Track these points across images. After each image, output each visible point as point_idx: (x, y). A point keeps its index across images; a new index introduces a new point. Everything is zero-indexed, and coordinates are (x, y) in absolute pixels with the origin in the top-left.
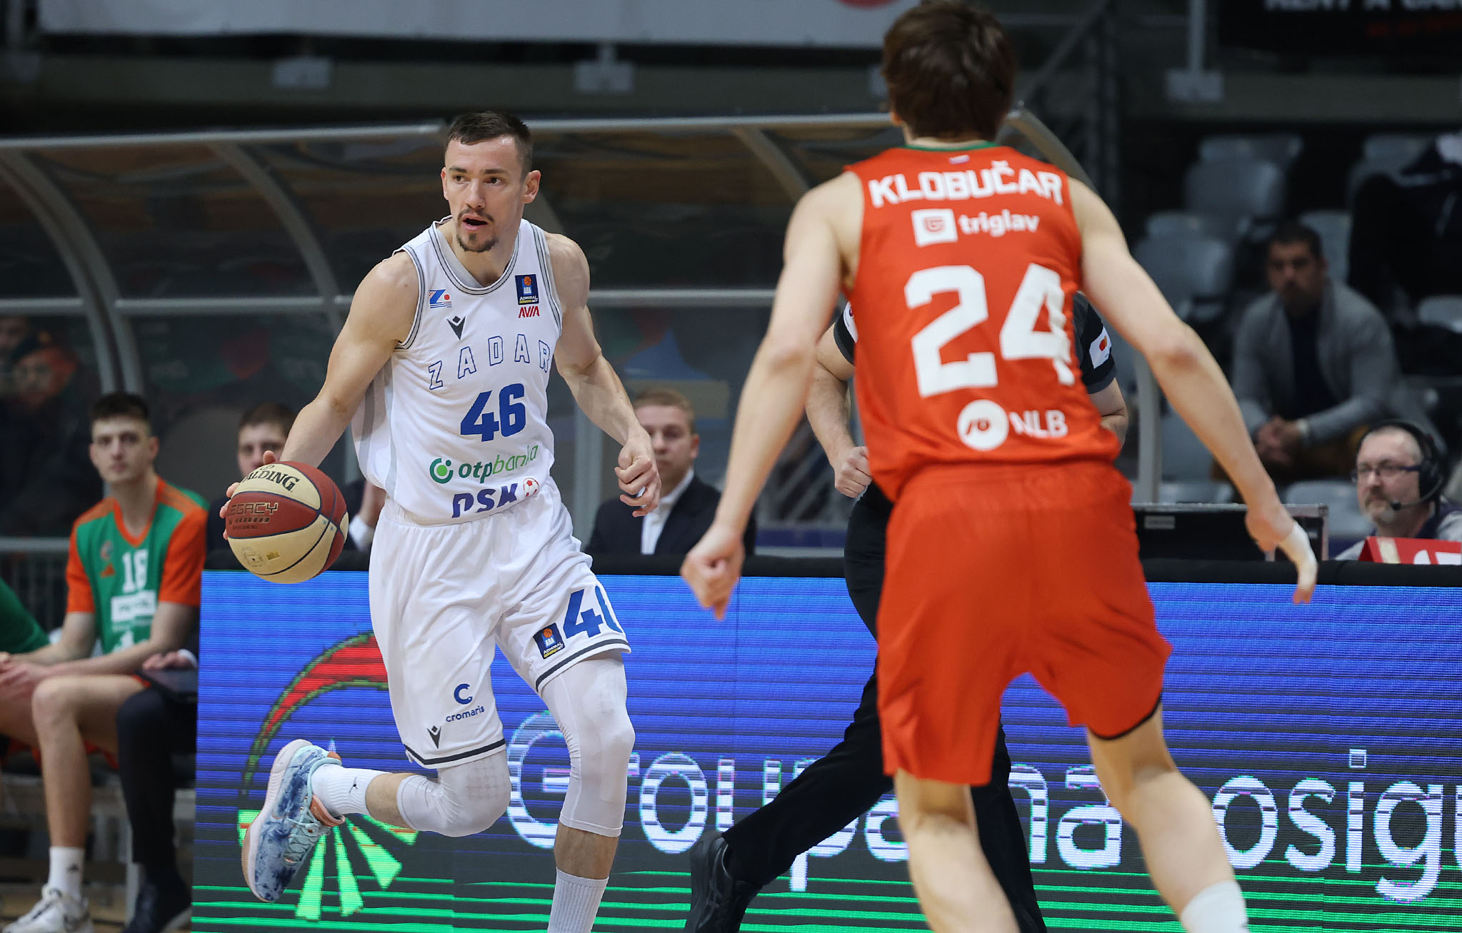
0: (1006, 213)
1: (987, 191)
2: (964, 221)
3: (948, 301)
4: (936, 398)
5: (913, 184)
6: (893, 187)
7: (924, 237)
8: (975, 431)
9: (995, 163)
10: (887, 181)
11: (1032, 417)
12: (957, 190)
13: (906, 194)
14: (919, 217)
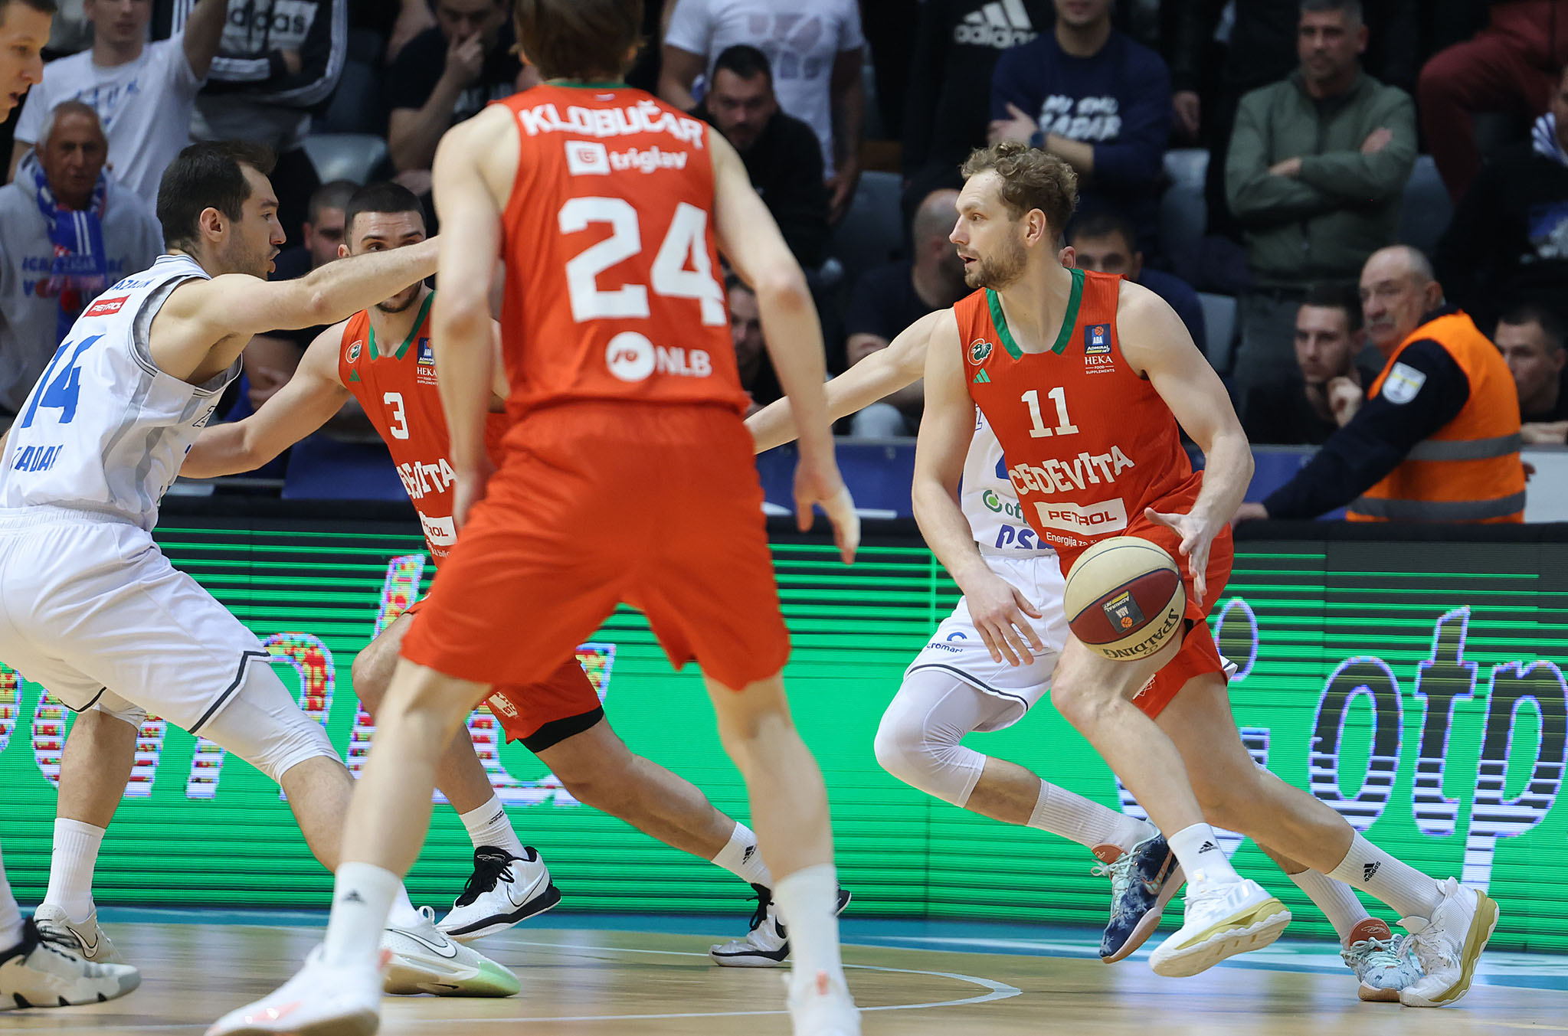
0: (655, 150)
1: (635, 128)
2: (615, 157)
3: (601, 231)
4: (588, 324)
5: (564, 118)
6: (544, 116)
7: (577, 167)
8: (622, 361)
9: (642, 103)
10: (538, 110)
11: (678, 354)
12: (606, 126)
13: (557, 124)
14: (572, 148)
